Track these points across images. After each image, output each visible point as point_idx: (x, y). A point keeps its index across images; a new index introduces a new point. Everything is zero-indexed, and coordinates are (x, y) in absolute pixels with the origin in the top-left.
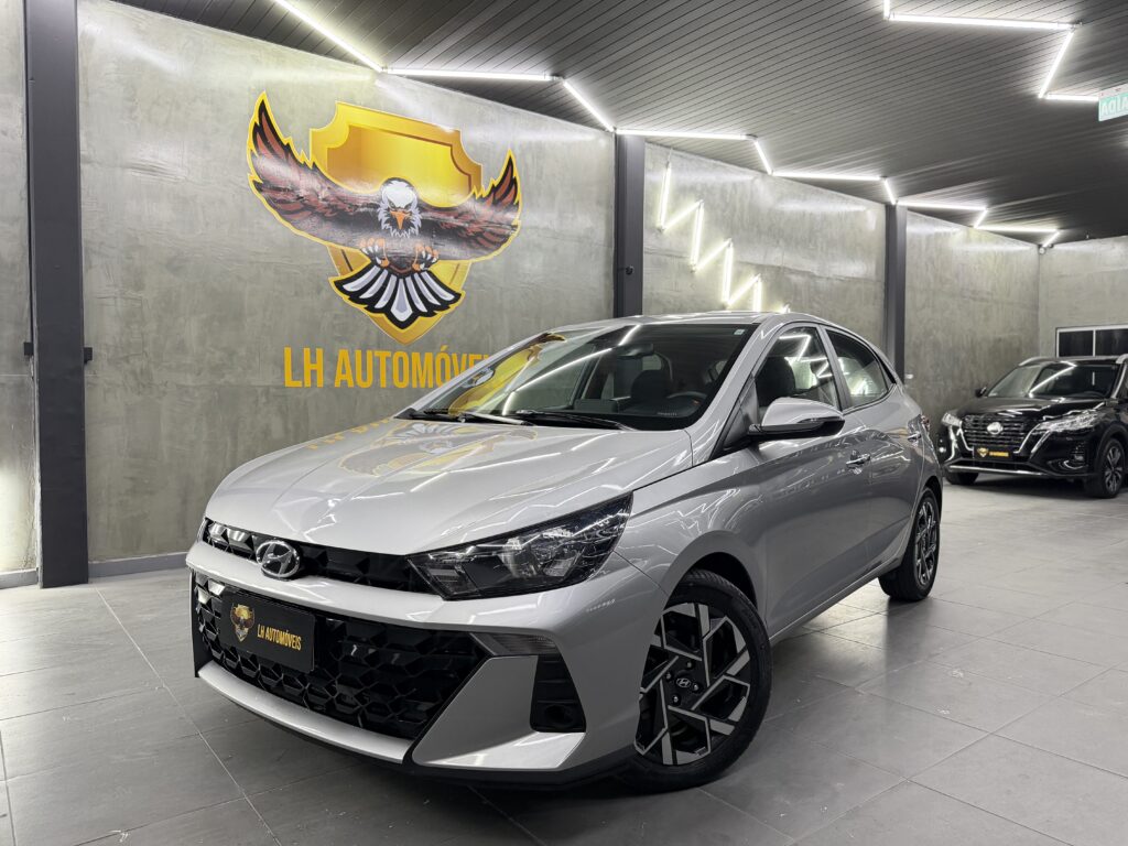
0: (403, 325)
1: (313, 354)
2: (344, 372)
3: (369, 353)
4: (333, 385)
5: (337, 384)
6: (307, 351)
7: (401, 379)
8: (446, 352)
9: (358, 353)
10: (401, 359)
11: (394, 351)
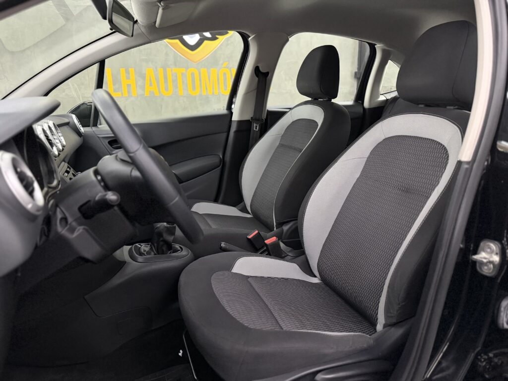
0: (193, 48)
1: (127, 72)
2: (151, 85)
3: (168, 70)
4: (144, 94)
5: (147, 94)
6: (122, 71)
7: (194, 88)
8: (226, 67)
9: (160, 70)
10: (193, 74)
11: (187, 68)
